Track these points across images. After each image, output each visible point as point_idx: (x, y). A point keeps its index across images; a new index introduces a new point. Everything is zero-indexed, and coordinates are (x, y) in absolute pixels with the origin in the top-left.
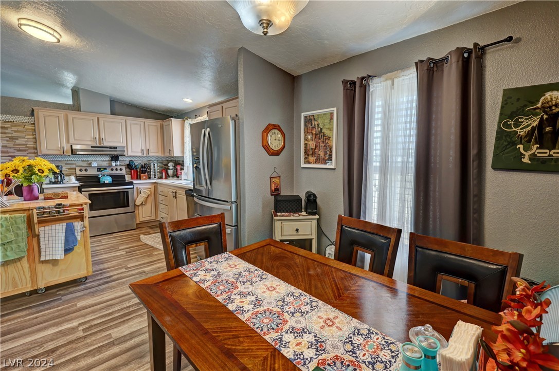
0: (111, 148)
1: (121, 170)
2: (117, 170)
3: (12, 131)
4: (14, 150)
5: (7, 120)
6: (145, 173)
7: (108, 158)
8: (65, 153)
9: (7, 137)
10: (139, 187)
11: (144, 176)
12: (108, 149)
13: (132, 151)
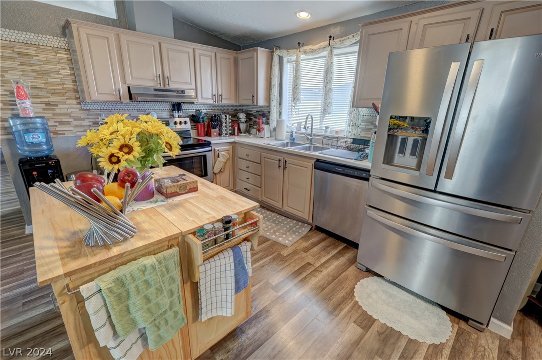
0: (178, 91)
1: (185, 123)
2: (181, 123)
3: (39, 60)
4: (47, 92)
5: (29, 42)
6: (216, 128)
7: (168, 107)
8: (122, 100)
9: (33, 71)
10: (217, 149)
11: (215, 132)
12: (175, 94)
13: (202, 97)
